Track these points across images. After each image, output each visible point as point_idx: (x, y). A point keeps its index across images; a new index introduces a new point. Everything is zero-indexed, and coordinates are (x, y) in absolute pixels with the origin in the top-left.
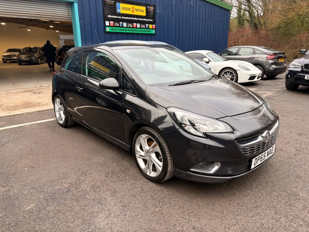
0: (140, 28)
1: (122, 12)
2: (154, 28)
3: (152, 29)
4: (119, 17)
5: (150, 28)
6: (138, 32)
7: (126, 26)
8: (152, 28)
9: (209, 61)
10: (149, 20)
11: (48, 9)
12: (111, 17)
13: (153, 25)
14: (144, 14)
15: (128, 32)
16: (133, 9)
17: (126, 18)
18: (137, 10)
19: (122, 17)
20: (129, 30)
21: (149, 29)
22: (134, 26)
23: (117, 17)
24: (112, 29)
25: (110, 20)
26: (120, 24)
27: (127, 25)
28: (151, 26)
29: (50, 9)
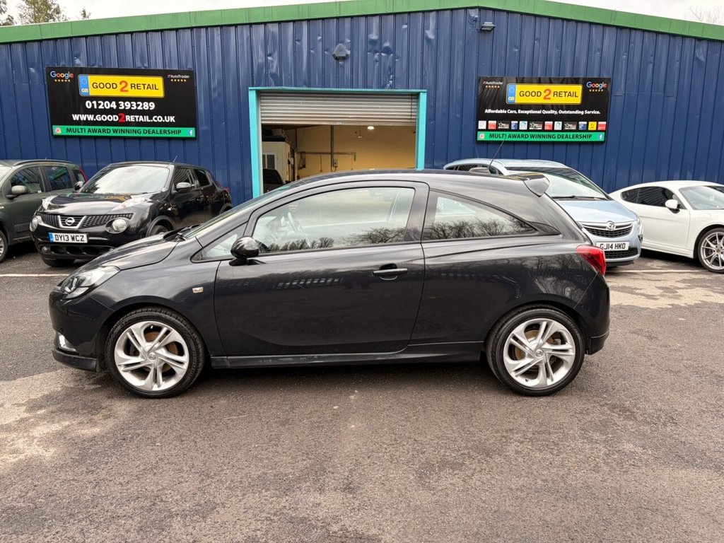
0: (563, 130)
1: (519, 100)
2: (604, 128)
3: (597, 131)
4: (512, 112)
5: (589, 129)
6: (556, 140)
7: (526, 129)
8: (595, 129)
9: (680, 206)
10: (589, 112)
11: (378, 108)
12: (493, 112)
13: (600, 123)
14: (578, 101)
15: (529, 139)
16: (547, 92)
17: (527, 112)
18: (558, 94)
19: (517, 111)
20: (532, 136)
21: (587, 130)
22: (546, 128)
23: (505, 112)
24: (491, 136)
25: (488, 118)
26: (512, 125)
27: (529, 126)
28: (593, 125)
29: (381, 108)
